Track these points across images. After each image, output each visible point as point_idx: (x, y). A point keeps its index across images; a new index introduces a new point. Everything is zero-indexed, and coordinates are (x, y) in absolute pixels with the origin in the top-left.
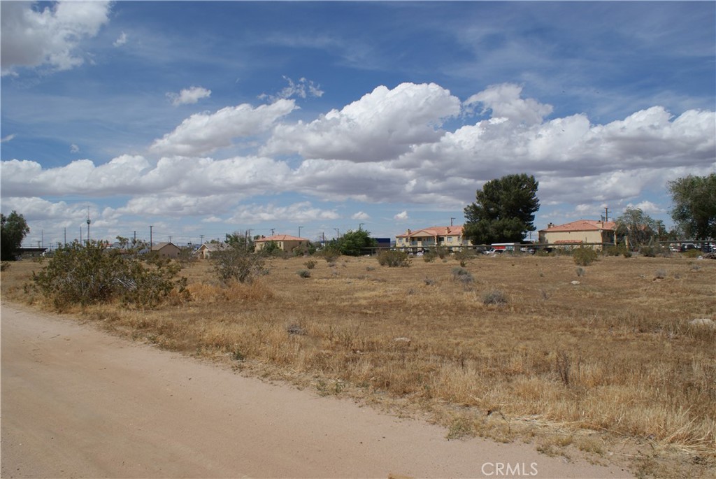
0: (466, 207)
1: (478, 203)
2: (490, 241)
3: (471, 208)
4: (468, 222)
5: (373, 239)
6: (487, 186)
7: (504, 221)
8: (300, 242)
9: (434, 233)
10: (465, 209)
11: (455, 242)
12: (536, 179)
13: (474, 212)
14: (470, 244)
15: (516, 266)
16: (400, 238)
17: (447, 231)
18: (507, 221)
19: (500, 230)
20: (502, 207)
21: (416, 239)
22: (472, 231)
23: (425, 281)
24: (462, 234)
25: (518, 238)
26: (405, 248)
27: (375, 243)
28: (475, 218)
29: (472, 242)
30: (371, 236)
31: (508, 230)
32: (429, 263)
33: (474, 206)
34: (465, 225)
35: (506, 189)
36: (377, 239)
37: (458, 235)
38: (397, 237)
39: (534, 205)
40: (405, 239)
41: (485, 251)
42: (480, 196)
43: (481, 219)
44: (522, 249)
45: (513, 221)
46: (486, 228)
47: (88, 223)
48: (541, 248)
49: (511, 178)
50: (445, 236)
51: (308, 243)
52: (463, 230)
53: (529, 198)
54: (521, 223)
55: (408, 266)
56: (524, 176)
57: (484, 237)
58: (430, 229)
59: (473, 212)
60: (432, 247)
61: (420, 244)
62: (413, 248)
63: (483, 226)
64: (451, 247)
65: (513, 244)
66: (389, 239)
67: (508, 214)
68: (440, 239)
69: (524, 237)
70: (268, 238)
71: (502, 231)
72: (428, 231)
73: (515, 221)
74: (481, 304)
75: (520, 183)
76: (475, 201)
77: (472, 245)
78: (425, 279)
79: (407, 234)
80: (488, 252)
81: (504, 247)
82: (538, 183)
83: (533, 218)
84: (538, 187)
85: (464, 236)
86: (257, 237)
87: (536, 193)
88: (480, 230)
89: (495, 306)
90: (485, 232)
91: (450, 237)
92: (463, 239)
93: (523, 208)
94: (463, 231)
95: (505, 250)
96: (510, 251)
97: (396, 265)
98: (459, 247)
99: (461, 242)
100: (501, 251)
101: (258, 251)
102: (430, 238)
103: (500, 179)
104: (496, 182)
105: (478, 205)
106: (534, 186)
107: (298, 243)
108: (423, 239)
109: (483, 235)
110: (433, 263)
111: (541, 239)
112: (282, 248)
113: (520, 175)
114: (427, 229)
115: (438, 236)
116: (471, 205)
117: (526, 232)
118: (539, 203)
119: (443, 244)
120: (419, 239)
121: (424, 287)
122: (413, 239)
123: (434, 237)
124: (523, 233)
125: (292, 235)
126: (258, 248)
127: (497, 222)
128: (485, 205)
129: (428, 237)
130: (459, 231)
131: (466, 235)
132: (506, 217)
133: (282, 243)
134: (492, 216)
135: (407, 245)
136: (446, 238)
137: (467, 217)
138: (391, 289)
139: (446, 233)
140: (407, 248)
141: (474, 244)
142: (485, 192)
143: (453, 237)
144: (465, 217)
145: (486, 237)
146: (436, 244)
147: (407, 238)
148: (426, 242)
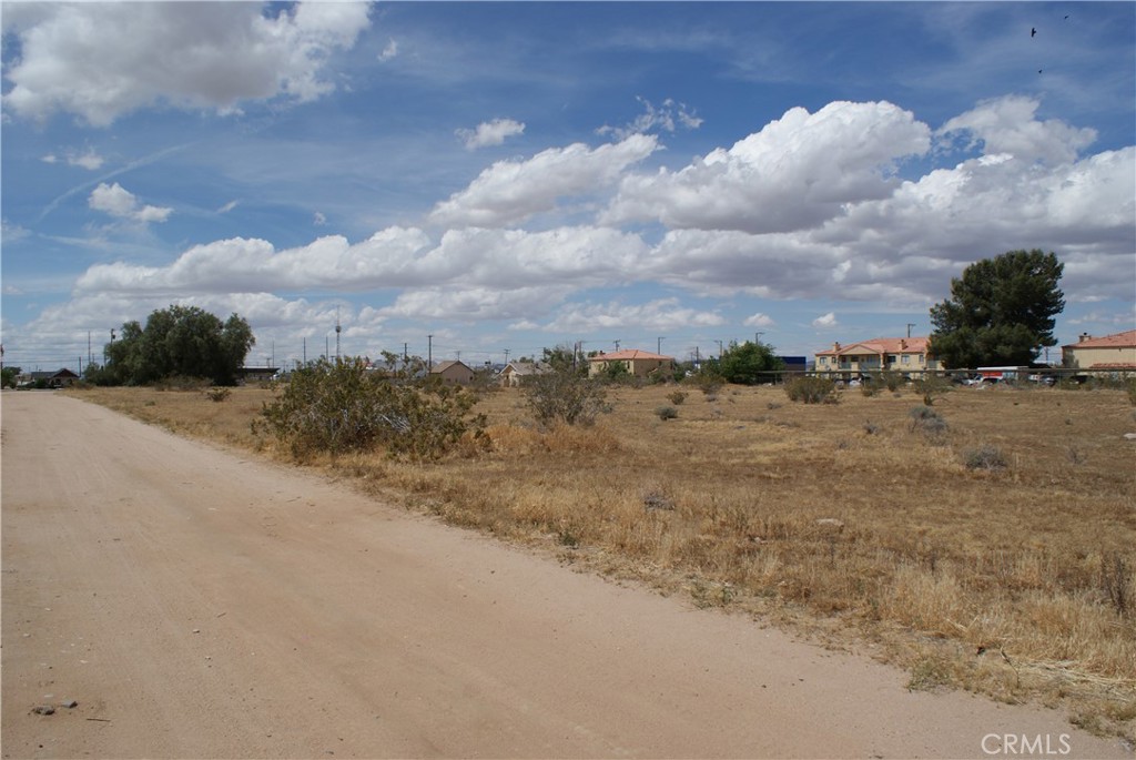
0: (933, 307)
1: (955, 300)
2: (974, 362)
3: (942, 308)
4: (937, 331)
5: (778, 358)
6: (968, 272)
7: (999, 329)
8: (660, 362)
9: (880, 349)
10: (932, 310)
11: (914, 364)
12: (1060, 259)
13: (947, 315)
14: (939, 367)
15: (1021, 406)
16: (823, 356)
17: (900, 346)
18: (1005, 330)
19: (991, 344)
20: (996, 307)
21: (849, 359)
22: (943, 345)
23: (865, 428)
24: (926, 351)
25: (1024, 358)
26: (830, 372)
27: (784, 365)
28: (949, 326)
29: (943, 365)
30: (777, 353)
31: (1007, 344)
32: (870, 398)
33: (948, 306)
34: (932, 336)
35: (1005, 275)
36: (784, 358)
37: (920, 353)
38: (817, 355)
39: (1055, 304)
40: (830, 359)
41: (966, 379)
42: (958, 289)
43: (959, 326)
44: (1032, 377)
45: (1015, 330)
46: (968, 341)
47: (338, 331)
48: (1066, 375)
49: (1013, 257)
50: (898, 354)
51: (673, 364)
52: (928, 346)
53: (1047, 290)
54: (1028, 332)
55: (835, 402)
56: (1037, 255)
57: (963, 356)
58: (873, 342)
59: (945, 315)
60: (876, 372)
61: (855, 367)
62: (844, 374)
63: (962, 337)
64: (908, 373)
65: (1015, 368)
66: (804, 358)
67: (1007, 317)
68: (889, 359)
69: (1036, 356)
70: (611, 354)
71: (995, 345)
72: (868, 346)
73: (1017, 331)
74: (962, 468)
75: (1028, 264)
76: (950, 298)
77: (943, 369)
78: (865, 424)
79: (834, 350)
80: (971, 382)
81: (1000, 373)
82: (1062, 266)
83: (1052, 324)
84: (1063, 272)
85: (929, 354)
86: (593, 354)
87: (1059, 282)
88: (958, 344)
89: (986, 472)
90: (965, 347)
91: (906, 355)
92: (928, 360)
93: (1034, 308)
95: (1000, 378)
96: (1009, 382)
97: (815, 400)
98: (921, 372)
99: (925, 365)
100: (994, 381)
101: (595, 376)
102: (872, 358)
103: (993, 260)
104: (986, 264)
105: (954, 303)
106: (1056, 271)
107: (657, 363)
108: (860, 359)
109: (962, 353)
110: (877, 399)
111: (1067, 360)
112: (631, 370)
113: (1029, 251)
114: (867, 343)
115: (885, 354)
116: (941, 302)
117: (1039, 348)
118: (1063, 299)
119: (894, 367)
120: (855, 358)
121: (864, 437)
122: (844, 359)
123: (878, 355)
124: (1033, 350)
125: (647, 350)
126: (594, 370)
127: (987, 331)
128: (965, 303)
129: (868, 355)
130: (922, 345)
131: (934, 353)
132: (1003, 323)
133: (632, 363)
134: (979, 321)
135: (834, 367)
136: (898, 358)
137: (936, 324)
138: (808, 439)
139: (900, 348)
140: (834, 373)
141: (946, 368)
142: (967, 282)
143: (912, 356)
144: (932, 322)
145: (967, 356)
146: (883, 366)
147: (833, 356)
148: (865, 363)
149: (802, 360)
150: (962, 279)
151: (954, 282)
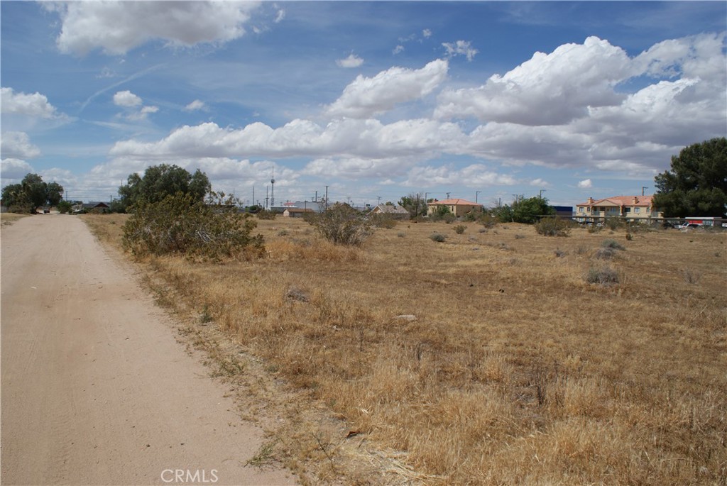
0: (657, 175)
1: (673, 171)
2: (683, 213)
3: (663, 176)
4: (659, 192)
5: (551, 207)
6: (683, 152)
7: (702, 191)
8: (473, 207)
9: (620, 203)
10: (656, 178)
11: (643, 213)
13: (666, 182)
14: (659, 216)
16: (581, 207)
17: (634, 201)
18: (706, 192)
19: (696, 201)
20: (701, 176)
21: (599, 209)
22: (662, 202)
23: (555, 252)
24: (651, 205)
25: (719, 212)
26: (586, 217)
27: (554, 211)
28: (668, 188)
29: (662, 215)
30: (550, 203)
31: (706, 202)
33: (668, 175)
34: (656, 195)
35: (709, 155)
36: (555, 207)
37: (647, 206)
38: (578, 206)
40: (586, 208)
41: (677, 224)
42: (675, 163)
43: (674, 189)
44: (723, 225)
45: (713, 192)
46: (680, 199)
47: (273, 182)
50: (632, 206)
51: (482, 209)
52: (652, 200)
54: (721, 194)
57: (676, 209)
58: (615, 198)
59: (665, 181)
60: (615, 217)
61: (602, 214)
62: (595, 219)
63: (676, 197)
64: (638, 219)
66: (572, 208)
67: (708, 183)
68: (626, 209)
70: (442, 200)
71: (698, 202)
72: (612, 200)
76: (669, 169)
77: (662, 217)
78: (556, 250)
79: (589, 203)
80: (680, 226)
81: (700, 221)
85: (653, 207)
86: (431, 201)
88: (672, 201)
89: (601, 286)
90: (678, 203)
91: (637, 207)
92: (653, 211)
94: (653, 202)
95: (700, 224)
96: (706, 227)
97: (551, 234)
98: (647, 219)
99: (650, 214)
100: (695, 226)
101: (430, 215)
102: (616, 208)
103: (701, 144)
104: (697, 147)
105: (672, 173)
107: (471, 208)
108: (606, 209)
109: (675, 207)
110: (599, 235)
112: (455, 212)
114: (612, 198)
115: (623, 207)
116: (663, 173)
119: (629, 215)
120: (603, 208)
122: (595, 208)
123: (618, 207)
125: (468, 200)
126: (430, 211)
127: (693, 193)
128: (680, 174)
129: (611, 207)
130: (648, 201)
131: (657, 206)
132: (705, 187)
133: (455, 207)
134: (689, 186)
135: (589, 214)
136: (632, 209)
137: (658, 187)
139: (634, 203)
140: (588, 218)
141: (664, 217)
142: (682, 158)
143: (641, 208)
144: (656, 186)
145: (679, 209)
146: (621, 214)
147: (588, 207)
148: (610, 212)
149: (570, 209)
150: (678, 157)
151: (673, 158)
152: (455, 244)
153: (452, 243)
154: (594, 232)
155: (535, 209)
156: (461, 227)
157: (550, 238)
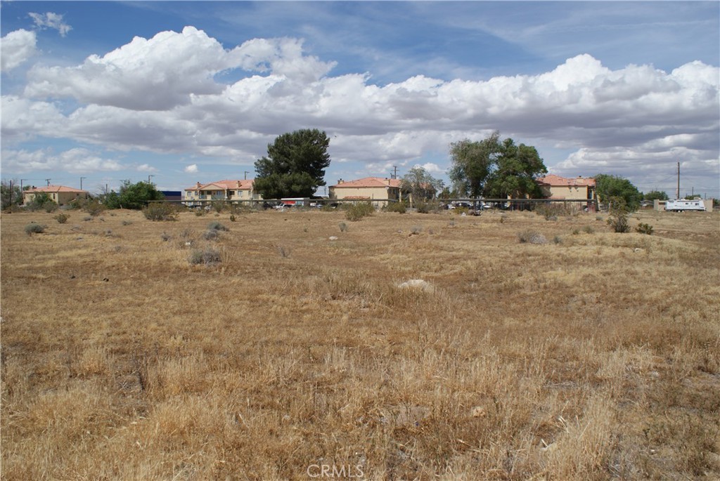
0: (256, 161)
1: (269, 156)
2: (280, 195)
3: (261, 162)
4: (259, 176)
5: (159, 192)
6: (277, 140)
7: (294, 175)
8: (78, 194)
9: (225, 187)
10: (255, 163)
11: (246, 196)
12: (328, 136)
13: (264, 167)
14: (260, 198)
16: (189, 191)
17: (237, 185)
18: (297, 176)
19: (289, 184)
20: (293, 162)
21: (205, 193)
22: (262, 185)
23: (162, 237)
24: (252, 189)
25: (307, 193)
26: (194, 201)
27: (162, 196)
28: (266, 173)
29: (262, 197)
31: (298, 185)
32: (200, 217)
33: (265, 161)
34: (256, 178)
35: (298, 144)
36: (164, 192)
37: (249, 189)
38: (186, 190)
39: (325, 161)
40: (194, 192)
41: (275, 205)
42: (271, 151)
43: (271, 174)
44: (311, 204)
45: (303, 176)
46: (276, 182)
48: (330, 203)
49: (303, 133)
50: (236, 190)
51: (88, 196)
52: (253, 184)
53: (321, 153)
54: (310, 177)
55: (174, 220)
56: (316, 132)
57: (273, 191)
58: (221, 182)
59: (263, 166)
60: (219, 200)
61: (209, 198)
62: (203, 202)
63: (273, 180)
64: (242, 201)
65: (302, 199)
66: (180, 192)
67: (299, 168)
68: (230, 193)
69: (315, 191)
70: (41, 188)
71: (292, 184)
72: (218, 184)
73: (303, 177)
74: (187, 264)
75: (311, 138)
76: (266, 155)
77: (262, 199)
79: (196, 186)
80: (277, 207)
81: (293, 201)
82: (329, 139)
83: (324, 172)
84: (330, 143)
85: (254, 190)
86: (27, 188)
87: (327, 149)
88: (270, 184)
89: (205, 266)
90: (275, 186)
91: (240, 190)
92: (254, 194)
93: (314, 164)
94: (253, 185)
95: (293, 205)
96: (298, 206)
97: (160, 219)
98: (249, 201)
99: (251, 196)
100: (289, 206)
101: (27, 204)
102: (220, 192)
103: (291, 134)
104: (288, 136)
105: (268, 159)
106: (326, 143)
107: (76, 195)
108: (213, 193)
109: (272, 190)
110: (205, 217)
111: (331, 195)
112: (56, 200)
113: (311, 130)
115: (228, 190)
116: (261, 159)
117: (316, 187)
118: (329, 159)
119: (233, 198)
120: (209, 192)
121: (161, 243)
122: (202, 192)
123: (224, 190)
124: (313, 188)
126: (27, 200)
127: (286, 177)
128: (275, 159)
129: (218, 191)
130: (250, 185)
131: (257, 189)
132: (296, 172)
133: (56, 195)
134: (283, 171)
135: (197, 198)
136: (236, 192)
137: (258, 172)
139: (237, 186)
140: (196, 201)
141: (264, 198)
142: (276, 146)
143: (244, 191)
144: (256, 171)
145: (276, 191)
146: (226, 197)
147: (196, 191)
148: (216, 196)
149: (179, 194)
150: (273, 145)
151: (269, 146)
152: (56, 234)
153: (53, 234)
154: (201, 215)
155: (144, 194)
156: (64, 216)
157: (159, 223)
